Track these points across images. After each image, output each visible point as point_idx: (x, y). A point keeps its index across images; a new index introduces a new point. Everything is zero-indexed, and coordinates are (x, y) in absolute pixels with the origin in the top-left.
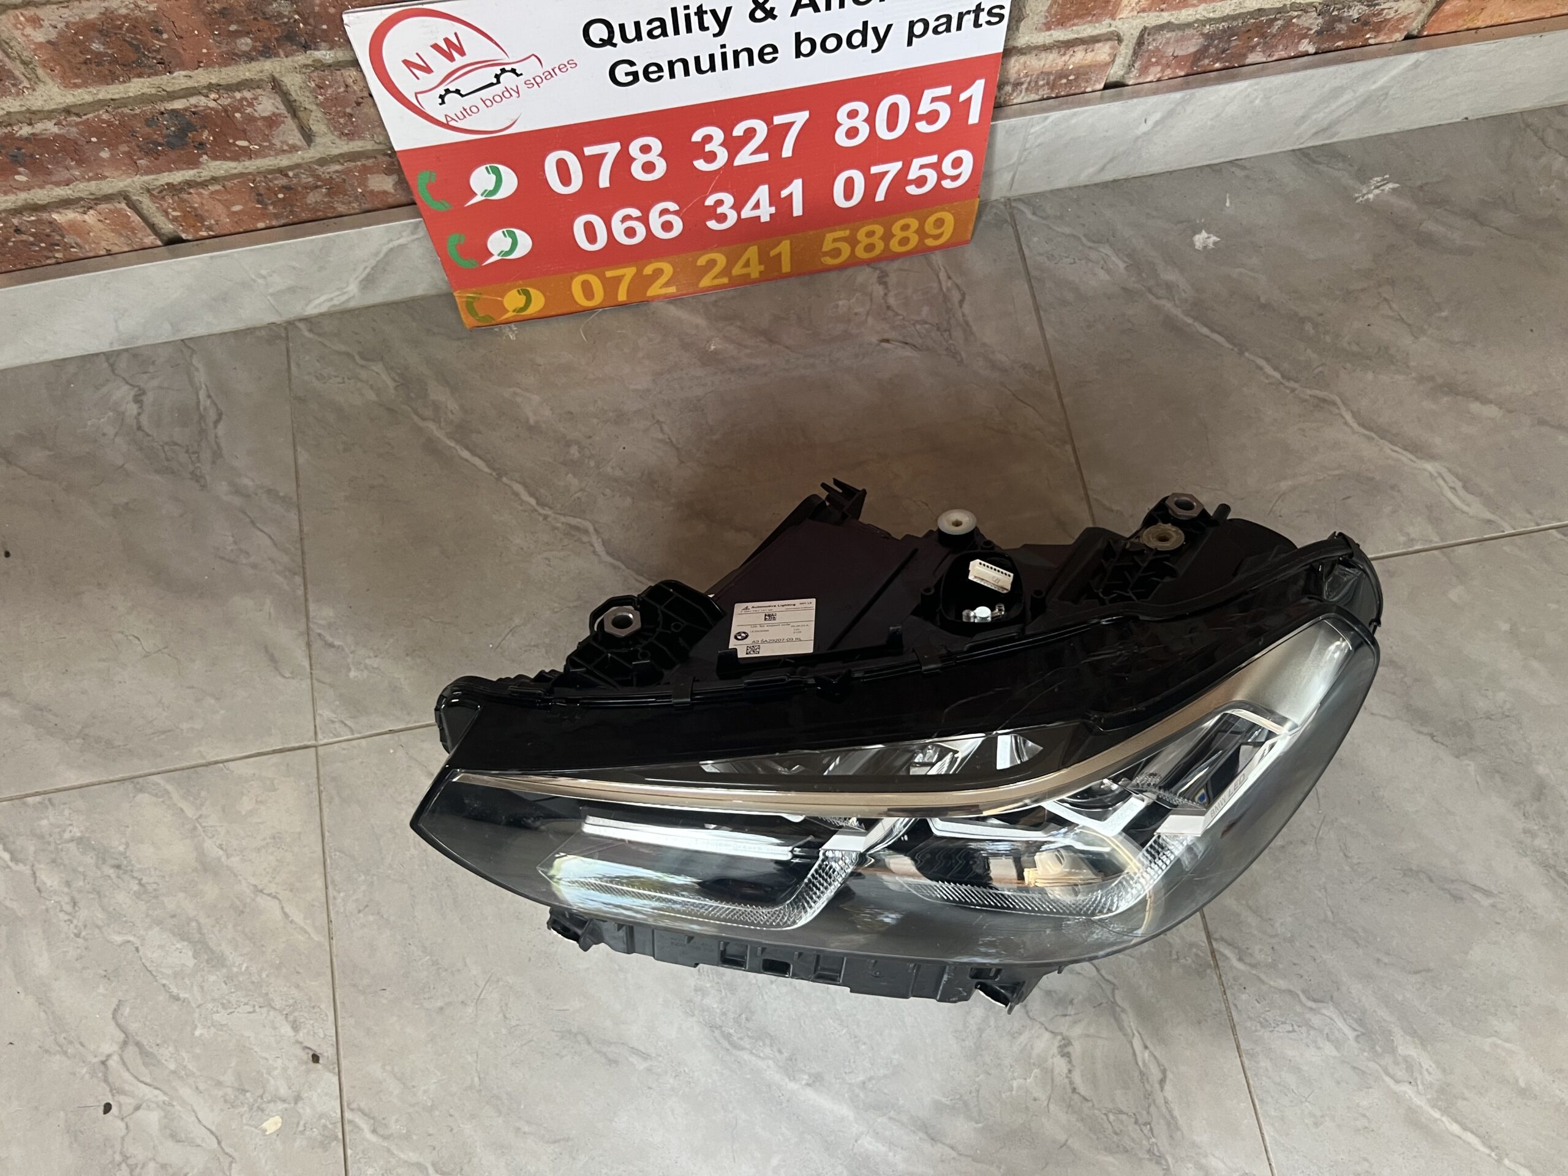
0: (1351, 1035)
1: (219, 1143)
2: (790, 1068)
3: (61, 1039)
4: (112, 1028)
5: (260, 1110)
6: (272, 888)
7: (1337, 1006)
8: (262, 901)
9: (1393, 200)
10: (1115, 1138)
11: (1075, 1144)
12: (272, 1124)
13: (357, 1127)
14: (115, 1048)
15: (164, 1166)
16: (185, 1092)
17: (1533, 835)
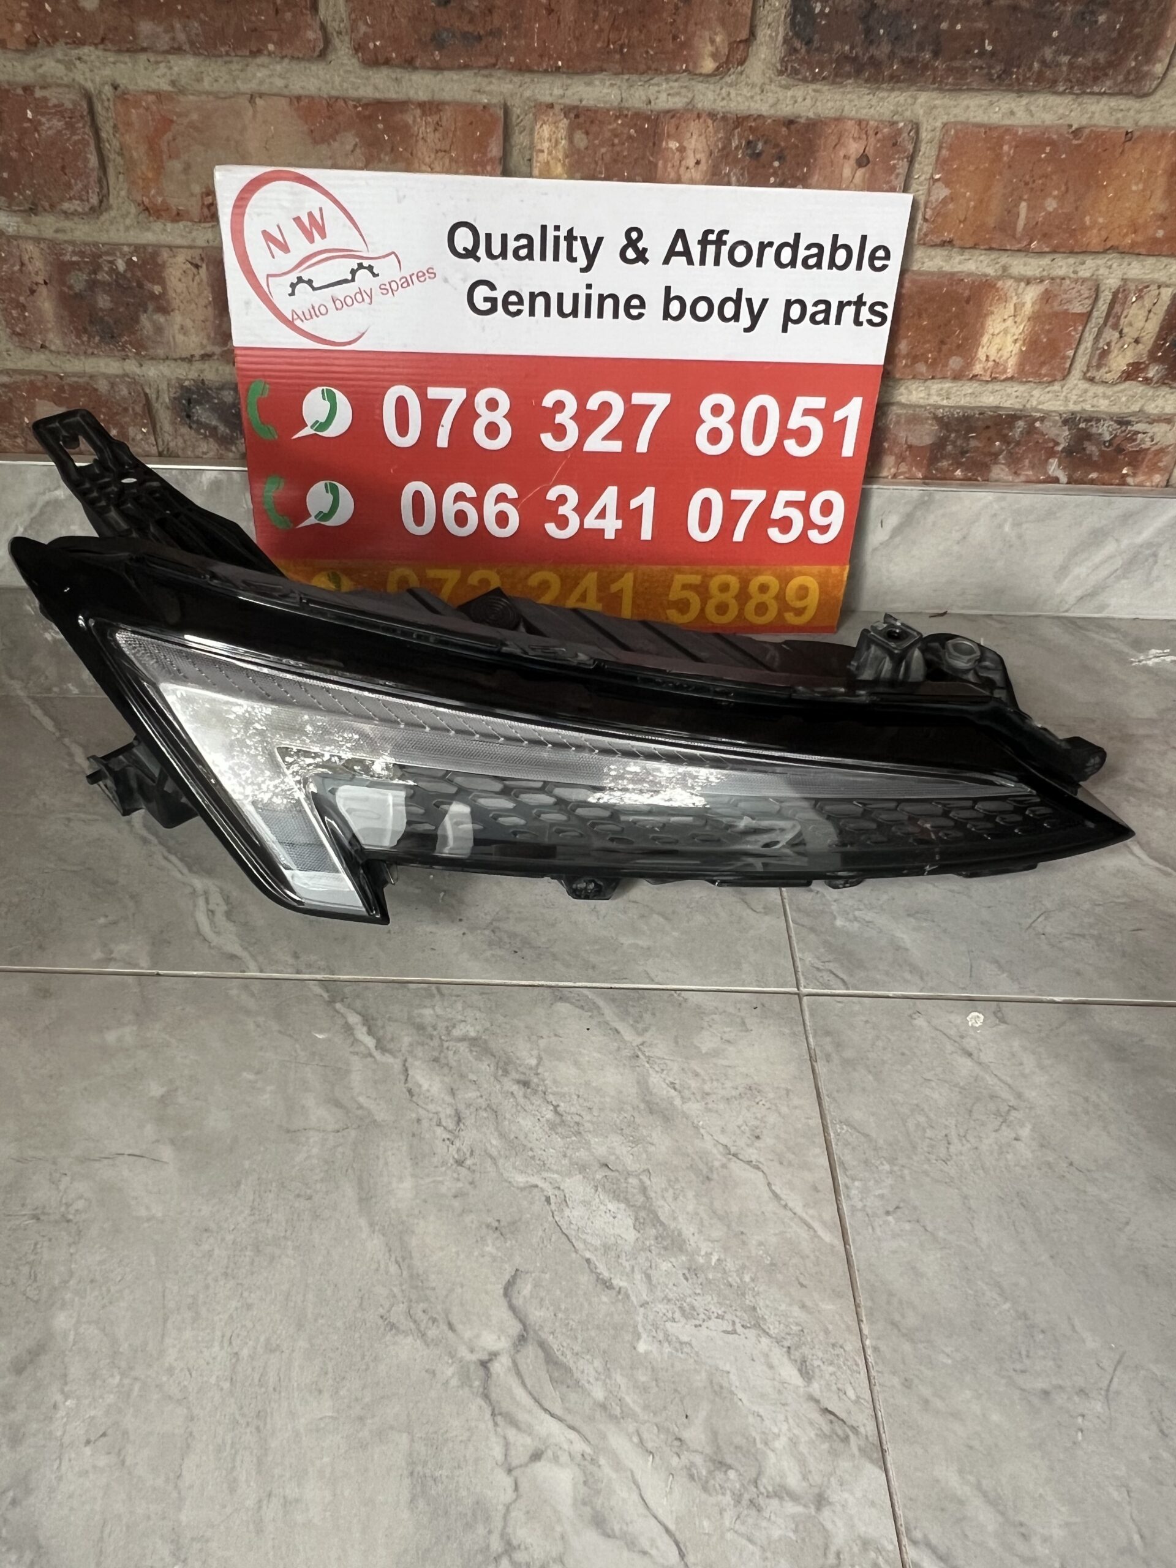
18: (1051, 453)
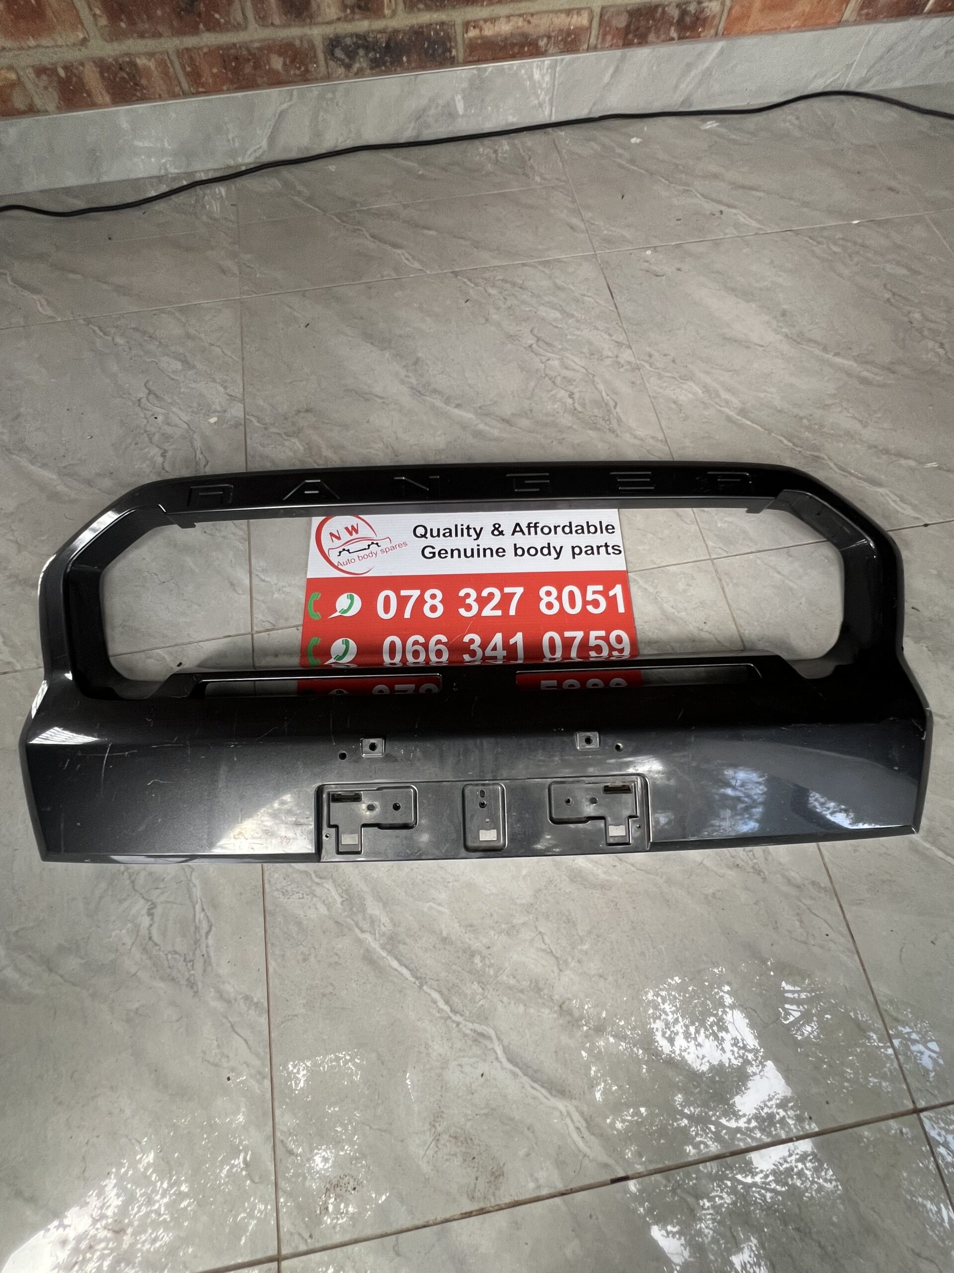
0: (700, 392)
1: (189, 426)
2: (447, 401)
3: (121, 393)
4: (144, 389)
5: (210, 416)
6: (218, 343)
7: (694, 382)
8: (213, 348)
9: (718, 129)
10: (594, 425)
11: (575, 427)
12: (213, 420)
13: (251, 421)
14: (145, 396)
15: (163, 434)
16: (174, 409)
17: (781, 327)
18: (671, 24)
